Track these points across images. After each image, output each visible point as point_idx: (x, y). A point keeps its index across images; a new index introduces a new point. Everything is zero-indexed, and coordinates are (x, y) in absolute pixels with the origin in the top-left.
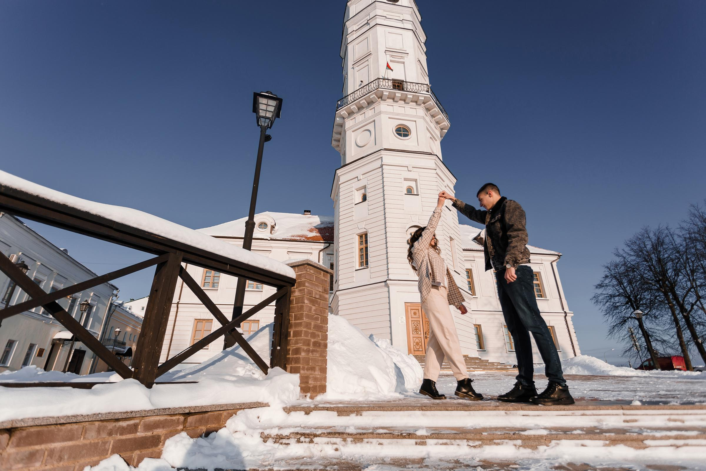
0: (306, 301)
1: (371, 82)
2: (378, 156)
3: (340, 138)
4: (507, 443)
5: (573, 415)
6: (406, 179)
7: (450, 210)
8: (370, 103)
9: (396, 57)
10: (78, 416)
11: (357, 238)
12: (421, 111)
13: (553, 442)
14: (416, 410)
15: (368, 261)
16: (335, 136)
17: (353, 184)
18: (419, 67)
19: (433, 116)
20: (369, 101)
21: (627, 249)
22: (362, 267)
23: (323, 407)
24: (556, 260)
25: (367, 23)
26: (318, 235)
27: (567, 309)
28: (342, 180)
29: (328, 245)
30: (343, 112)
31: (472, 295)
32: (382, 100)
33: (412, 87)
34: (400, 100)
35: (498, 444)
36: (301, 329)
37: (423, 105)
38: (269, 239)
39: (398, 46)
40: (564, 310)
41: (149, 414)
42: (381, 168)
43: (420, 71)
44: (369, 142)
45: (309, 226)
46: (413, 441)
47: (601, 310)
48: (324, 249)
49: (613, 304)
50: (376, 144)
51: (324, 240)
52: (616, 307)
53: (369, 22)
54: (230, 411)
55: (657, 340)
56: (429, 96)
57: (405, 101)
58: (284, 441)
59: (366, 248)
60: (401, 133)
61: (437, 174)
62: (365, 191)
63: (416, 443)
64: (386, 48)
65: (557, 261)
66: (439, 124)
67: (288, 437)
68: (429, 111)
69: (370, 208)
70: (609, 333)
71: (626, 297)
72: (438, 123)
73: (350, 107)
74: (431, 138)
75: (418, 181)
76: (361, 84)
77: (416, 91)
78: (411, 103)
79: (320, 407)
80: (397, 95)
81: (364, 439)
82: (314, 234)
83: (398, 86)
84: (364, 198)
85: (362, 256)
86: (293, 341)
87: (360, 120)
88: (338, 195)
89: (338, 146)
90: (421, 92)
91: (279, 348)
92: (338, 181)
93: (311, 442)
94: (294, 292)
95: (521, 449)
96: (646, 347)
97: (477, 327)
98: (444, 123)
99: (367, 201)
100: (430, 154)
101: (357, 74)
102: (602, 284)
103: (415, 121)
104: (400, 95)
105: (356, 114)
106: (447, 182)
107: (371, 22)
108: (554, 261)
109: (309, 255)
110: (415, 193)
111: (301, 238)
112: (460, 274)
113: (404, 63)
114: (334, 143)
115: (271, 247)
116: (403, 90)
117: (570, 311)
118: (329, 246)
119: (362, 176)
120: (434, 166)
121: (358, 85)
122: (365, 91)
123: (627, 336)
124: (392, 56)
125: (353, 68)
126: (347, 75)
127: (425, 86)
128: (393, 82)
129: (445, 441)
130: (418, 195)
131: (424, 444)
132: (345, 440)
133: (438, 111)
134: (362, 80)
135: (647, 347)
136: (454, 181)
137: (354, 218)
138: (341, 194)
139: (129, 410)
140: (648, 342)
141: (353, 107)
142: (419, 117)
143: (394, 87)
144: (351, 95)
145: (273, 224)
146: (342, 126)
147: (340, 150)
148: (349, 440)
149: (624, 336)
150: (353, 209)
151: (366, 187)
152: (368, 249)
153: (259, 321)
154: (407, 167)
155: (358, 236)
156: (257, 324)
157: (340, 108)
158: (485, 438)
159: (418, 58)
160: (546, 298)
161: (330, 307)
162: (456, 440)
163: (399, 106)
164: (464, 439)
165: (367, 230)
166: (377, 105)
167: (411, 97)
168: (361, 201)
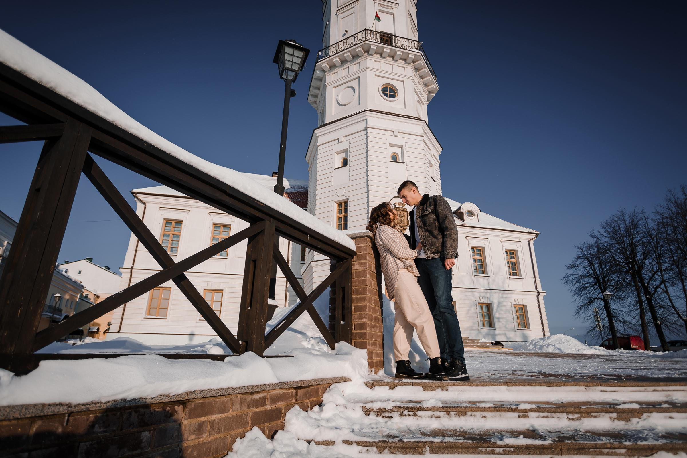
0: (368, 276)
1: (357, 33)
2: (362, 117)
3: (318, 94)
4: (603, 416)
5: (645, 391)
6: (391, 145)
7: (435, 181)
8: (355, 57)
9: (385, 7)
10: (230, 388)
11: (336, 206)
12: (409, 70)
13: (645, 415)
14: (501, 386)
16: (313, 91)
17: (333, 147)
18: (409, 20)
19: (422, 77)
20: (354, 54)
21: (602, 231)
23: (408, 382)
24: (534, 238)
27: (540, 289)
28: (321, 141)
30: (324, 64)
32: (369, 54)
33: (402, 43)
34: (389, 56)
35: (595, 417)
36: (364, 304)
37: (412, 64)
40: (537, 290)
41: (275, 388)
42: (365, 131)
43: (410, 25)
44: (352, 101)
46: (516, 414)
47: (570, 290)
49: (582, 284)
50: (359, 104)
52: (585, 288)
54: (324, 386)
55: (620, 321)
56: (420, 54)
57: (393, 57)
58: (387, 414)
59: (346, 217)
60: (388, 94)
61: (424, 141)
62: (347, 155)
63: (519, 417)
65: (534, 240)
66: (427, 87)
67: (391, 411)
68: (418, 71)
69: (351, 174)
70: (575, 313)
71: (595, 278)
72: (426, 85)
73: (332, 60)
74: (418, 101)
75: (404, 147)
76: (345, 35)
77: (406, 47)
78: (399, 61)
79: (405, 382)
80: (385, 50)
81: (467, 413)
83: (387, 40)
84: (345, 163)
85: (340, 226)
86: (356, 316)
87: (343, 75)
88: (315, 157)
89: (315, 102)
90: (412, 50)
91: (342, 323)
92: (315, 142)
93: (415, 415)
94: (354, 265)
95: (616, 421)
96: (609, 327)
98: (433, 86)
99: (348, 166)
101: (341, 22)
102: (574, 264)
103: (403, 82)
104: (389, 51)
105: (338, 68)
106: (433, 151)
108: (532, 239)
110: (401, 161)
113: (393, 14)
114: (311, 99)
116: (391, 44)
117: (542, 290)
119: (343, 138)
120: (421, 132)
121: (341, 35)
122: (350, 42)
123: (592, 316)
124: (381, 5)
125: (336, 14)
126: (329, 22)
127: (415, 42)
128: (380, 35)
129: (546, 414)
130: (404, 163)
131: (526, 417)
132: (448, 413)
133: (428, 72)
134: (347, 29)
135: (610, 327)
136: (439, 150)
137: (333, 184)
138: (319, 157)
139: (262, 383)
140: (611, 322)
141: (336, 60)
142: (408, 77)
143: (382, 40)
144: (335, 46)
146: (321, 80)
147: (317, 107)
148: (453, 413)
149: (590, 316)
150: (333, 174)
151: (348, 151)
152: (348, 218)
153: (223, 290)
154: (393, 131)
155: (336, 204)
156: (221, 294)
157: (321, 60)
158: (584, 412)
159: (409, 11)
160: (521, 276)
161: (301, 278)
162: (557, 413)
163: (387, 63)
164: (564, 412)
165: (348, 198)
166: (362, 60)
167: (401, 53)
168: (342, 166)
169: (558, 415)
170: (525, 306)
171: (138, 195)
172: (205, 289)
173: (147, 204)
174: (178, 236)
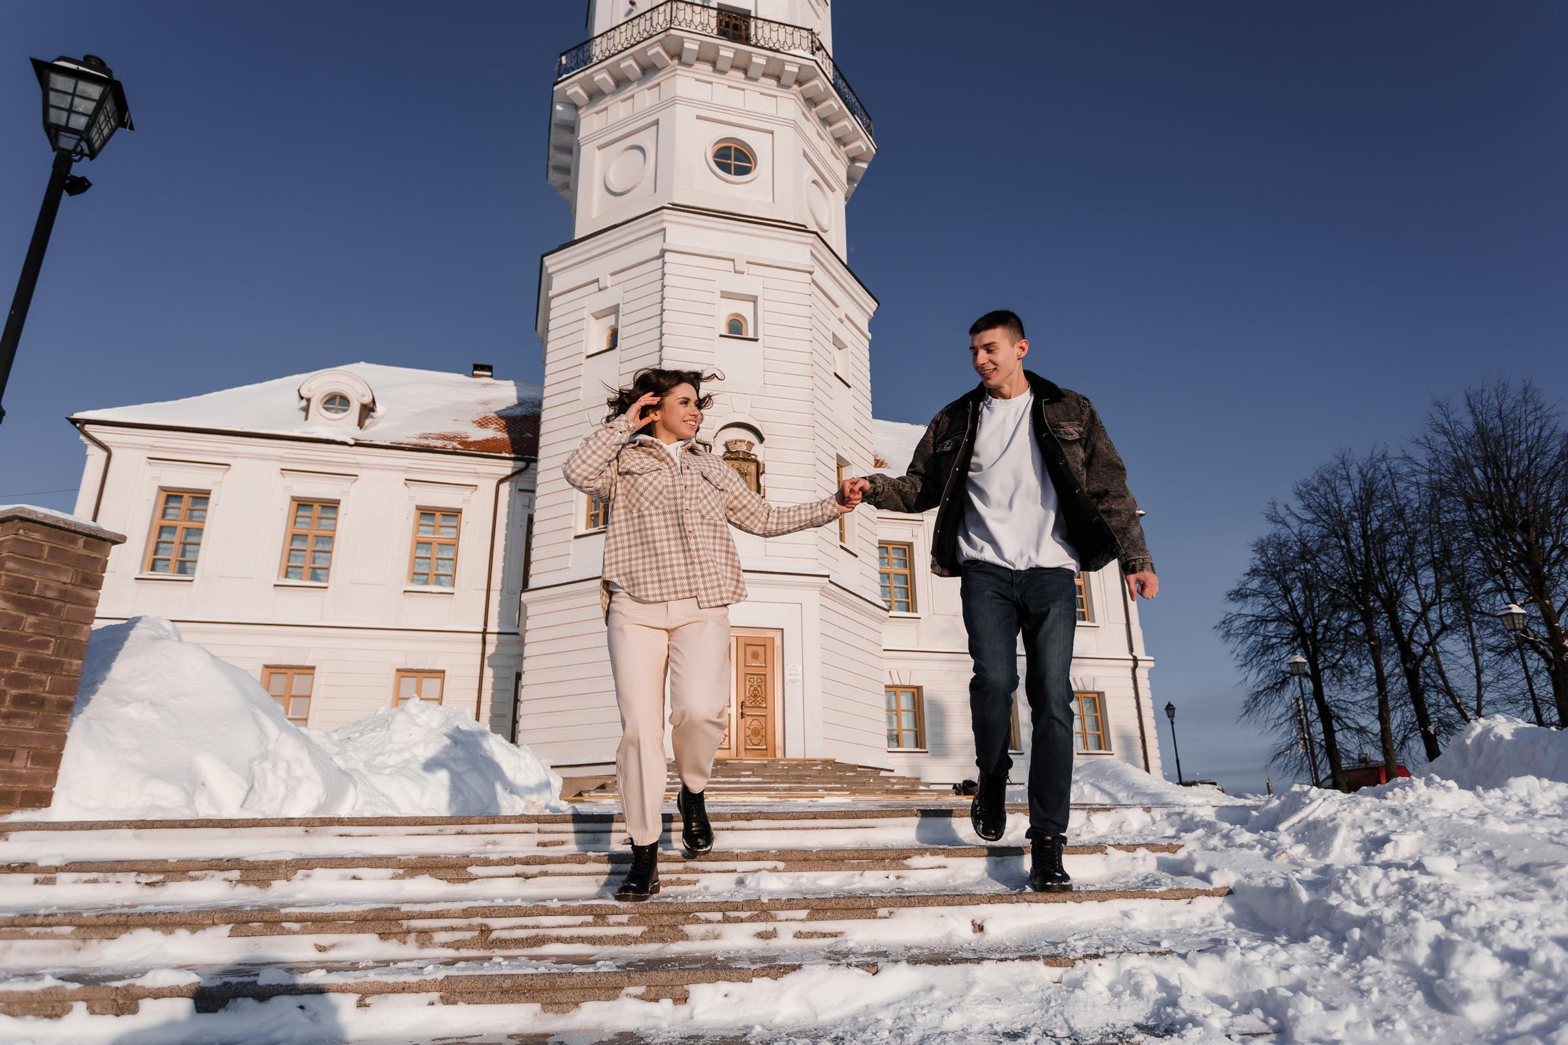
1: (653, 9)
2: (655, 224)
3: (566, 164)
6: (725, 295)
7: (849, 386)
8: (649, 69)
12: (789, 105)
13: (301, 872)
16: (557, 158)
17: (586, 299)
19: (826, 121)
20: (644, 62)
21: (1297, 506)
22: (594, 530)
26: (502, 435)
27: (1139, 652)
28: (558, 284)
29: (522, 464)
30: (572, 87)
31: (888, 611)
32: (681, 63)
33: (769, 35)
34: (733, 67)
35: (196, 879)
37: (795, 87)
38: (352, 442)
40: (1134, 654)
42: (661, 260)
44: (639, 183)
45: (481, 408)
46: (30, 877)
47: (1235, 655)
48: (513, 475)
49: (1263, 639)
50: (654, 191)
51: (514, 452)
52: (1267, 648)
55: (1349, 728)
56: (813, 64)
57: (744, 71)
60: (730, 164)
61: (814, 283)
62: (617, 320)
63: (36, 881)
66: (845, 145)
68: (816, 105)
69: (625, 368)
70: (1244, 711)
71: (1294, 623)
72: (840, 141)
73: (591, 76)
74: (814, 181)
75: (760, 301)
76: (631, 11)
77: (777, 46)
78: (762, 80)
80: (722, 53)
82: (490, 433)
83: (736, 27)
84: (613, 343)
87: (621, 116)
88: (547, 327)
90: (793, 51)
92: (548, 287)
96: (1323, 743)
97: (914, 693)
98: (859, 143)
99: (618, 349)
100: (802, 228)
102: (1240, 589)
103: (772, 133)
104: (733, 56)
105: (609, 98)
106: (848, 306)
109: (467, 492)
110: (751, 335)
111: (446, 442)
112: (856, 556)
114: (555, 178)
115: (358, 465)
116: (744, 39)
117: (1147, 654)
118: (527, 467)
119: (610, 278)
120: (806, 261)
121: (622, 13)
122: (634, 31)
123: (1283, 718)
127: (805, 33)
128: (720, 16)
129: (93, 876)
130: (756, 340)
131: (51, 881)
133: (840, 107)
135: (1326, 744)
136: (870, 307)
137: (581, 394)
138: (552, 325)
140: (1329, 732)
141: (602, 77)
142: (785, 122)
143: (721, 29)
144: (605, 37)
145: (367, 400)
146: (572, 128)
149: (1279, 718)
150: (581, 370)
151: (619, 311)
153: (313, 668)
154: (733, 260)
156: (309, 678)
157: (565, 76)
158: (171, 869)
160: (1094, 622)
161: (517, 634)
162: (117, 874)
163: (729, 87)
164: (132, 871)
166: (666, 76)
167: (763, 62)
168: (605, 348)
169: (119, 876)
170: (1101, 694)
171: (88, 428)
172: (266, 667)
173: (114, 450)
174: (200, 531)
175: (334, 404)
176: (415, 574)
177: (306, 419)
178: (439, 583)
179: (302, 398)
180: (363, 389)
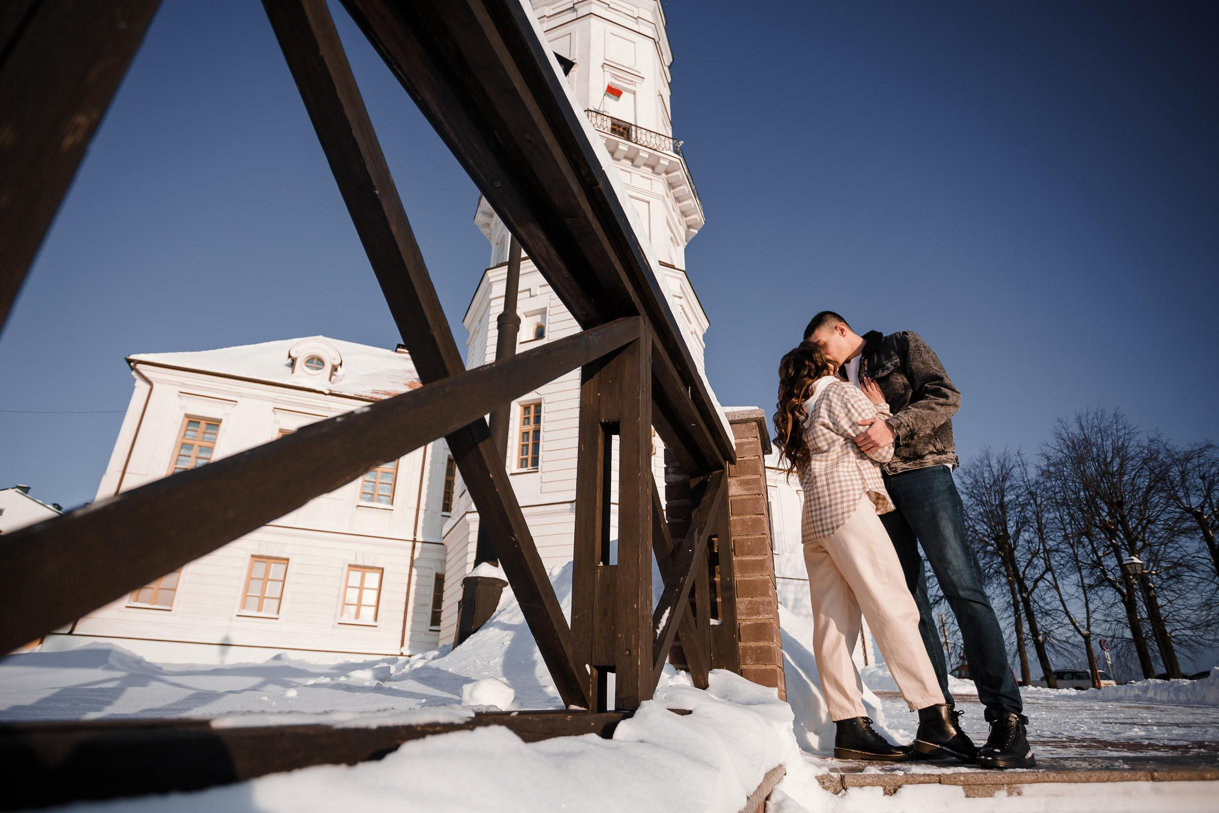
9: (621, 79)
11: (519, 411)
12: (659, 185)
15: (538, 458)
18: (660, 106)
19: (678, 200)
22: (525, 470)
25: (573, 9)
28: (497, 290)
33: (648, 139)
34: (626, 158)
37: (664, 175)
38: (327, 392)
39: (626, 61)
43: (661, 113)
45: (408, 375)
53: (576, 6)
56: (678, 161)
57: (632, 161)
59: (537, 432)
61: (681, 306)
62: (543, 319)
64: (605, 59)
66: (686, 216)
68: (673, 188)
72: (684, 214)
74: (671, 239)
77: (655, 147)
78: (643, 168)
80: (620, 146)
83: (623, 132)
84: (541, 333)
85: (525, 447)
88: (483, 320)
89: (488, 225)
90: (665, 152)
92: (487, 292)
98: (695, 216)
99: (545, 339)
100: (673, 267)
103: (649, 203)
104: (625, 148)
107: (580, 7)
113: (634, 93)
114: (480, 219)
115: (329, 409)
116: (628, 138)
119: (539, 289)
120: (677, 290)
124: (614, 76)
128: (613, 124)
133: (689, 191)
136: (705, 325)
138: (491, 319)
142: (657, 196)
143: (614, 131)
145: (337, 362)
147: (491, 235)
151: (546, 312)
152: (542, 434)
153: (288, 560)
155: (520, 407)
156: (284, 567)
159: (659, 91)
161: (442, 544)
165: (542, 396)
167: (646, 156)
168: (532, 338)
171: (139, 366)
172: (253, 556)
173: (155, 385)
174: (210, 450)
175: (313, 363)
176: (364, 493)
177: (293, 372)
178: (379, 501)
179: (290, 356)
180: (334, 354)
